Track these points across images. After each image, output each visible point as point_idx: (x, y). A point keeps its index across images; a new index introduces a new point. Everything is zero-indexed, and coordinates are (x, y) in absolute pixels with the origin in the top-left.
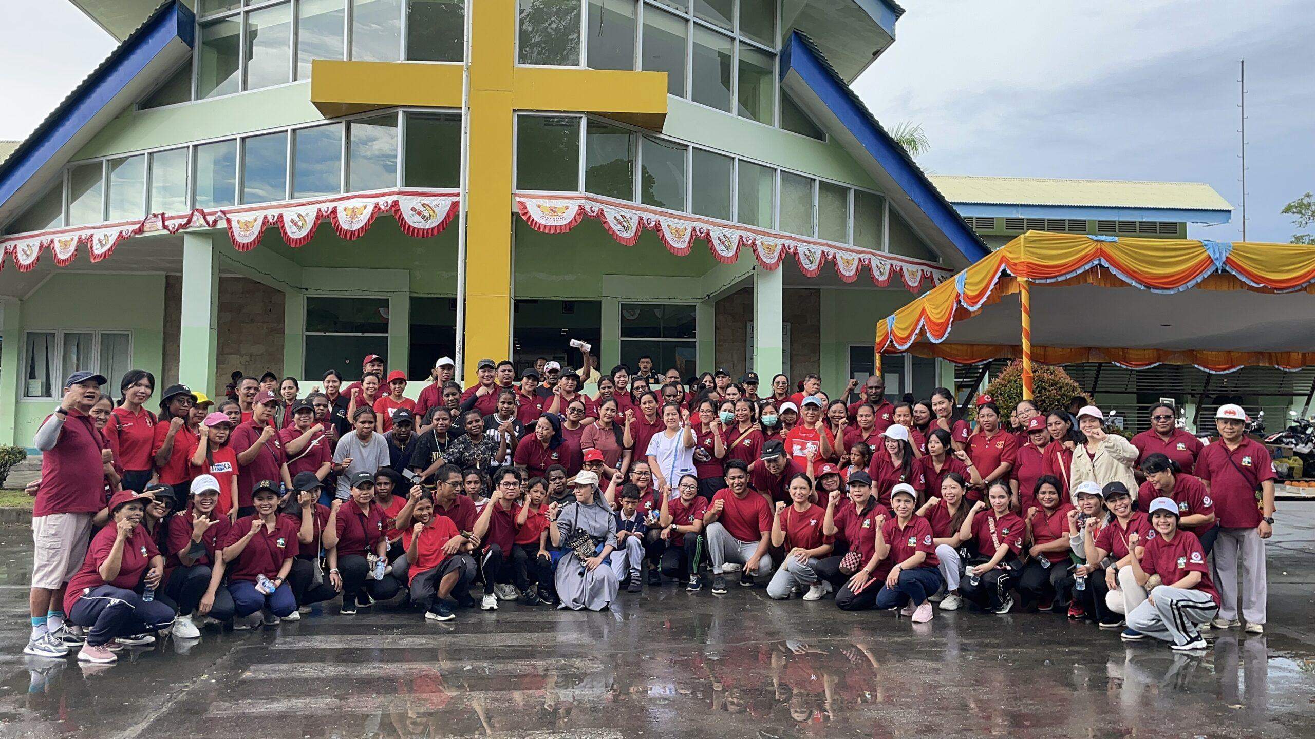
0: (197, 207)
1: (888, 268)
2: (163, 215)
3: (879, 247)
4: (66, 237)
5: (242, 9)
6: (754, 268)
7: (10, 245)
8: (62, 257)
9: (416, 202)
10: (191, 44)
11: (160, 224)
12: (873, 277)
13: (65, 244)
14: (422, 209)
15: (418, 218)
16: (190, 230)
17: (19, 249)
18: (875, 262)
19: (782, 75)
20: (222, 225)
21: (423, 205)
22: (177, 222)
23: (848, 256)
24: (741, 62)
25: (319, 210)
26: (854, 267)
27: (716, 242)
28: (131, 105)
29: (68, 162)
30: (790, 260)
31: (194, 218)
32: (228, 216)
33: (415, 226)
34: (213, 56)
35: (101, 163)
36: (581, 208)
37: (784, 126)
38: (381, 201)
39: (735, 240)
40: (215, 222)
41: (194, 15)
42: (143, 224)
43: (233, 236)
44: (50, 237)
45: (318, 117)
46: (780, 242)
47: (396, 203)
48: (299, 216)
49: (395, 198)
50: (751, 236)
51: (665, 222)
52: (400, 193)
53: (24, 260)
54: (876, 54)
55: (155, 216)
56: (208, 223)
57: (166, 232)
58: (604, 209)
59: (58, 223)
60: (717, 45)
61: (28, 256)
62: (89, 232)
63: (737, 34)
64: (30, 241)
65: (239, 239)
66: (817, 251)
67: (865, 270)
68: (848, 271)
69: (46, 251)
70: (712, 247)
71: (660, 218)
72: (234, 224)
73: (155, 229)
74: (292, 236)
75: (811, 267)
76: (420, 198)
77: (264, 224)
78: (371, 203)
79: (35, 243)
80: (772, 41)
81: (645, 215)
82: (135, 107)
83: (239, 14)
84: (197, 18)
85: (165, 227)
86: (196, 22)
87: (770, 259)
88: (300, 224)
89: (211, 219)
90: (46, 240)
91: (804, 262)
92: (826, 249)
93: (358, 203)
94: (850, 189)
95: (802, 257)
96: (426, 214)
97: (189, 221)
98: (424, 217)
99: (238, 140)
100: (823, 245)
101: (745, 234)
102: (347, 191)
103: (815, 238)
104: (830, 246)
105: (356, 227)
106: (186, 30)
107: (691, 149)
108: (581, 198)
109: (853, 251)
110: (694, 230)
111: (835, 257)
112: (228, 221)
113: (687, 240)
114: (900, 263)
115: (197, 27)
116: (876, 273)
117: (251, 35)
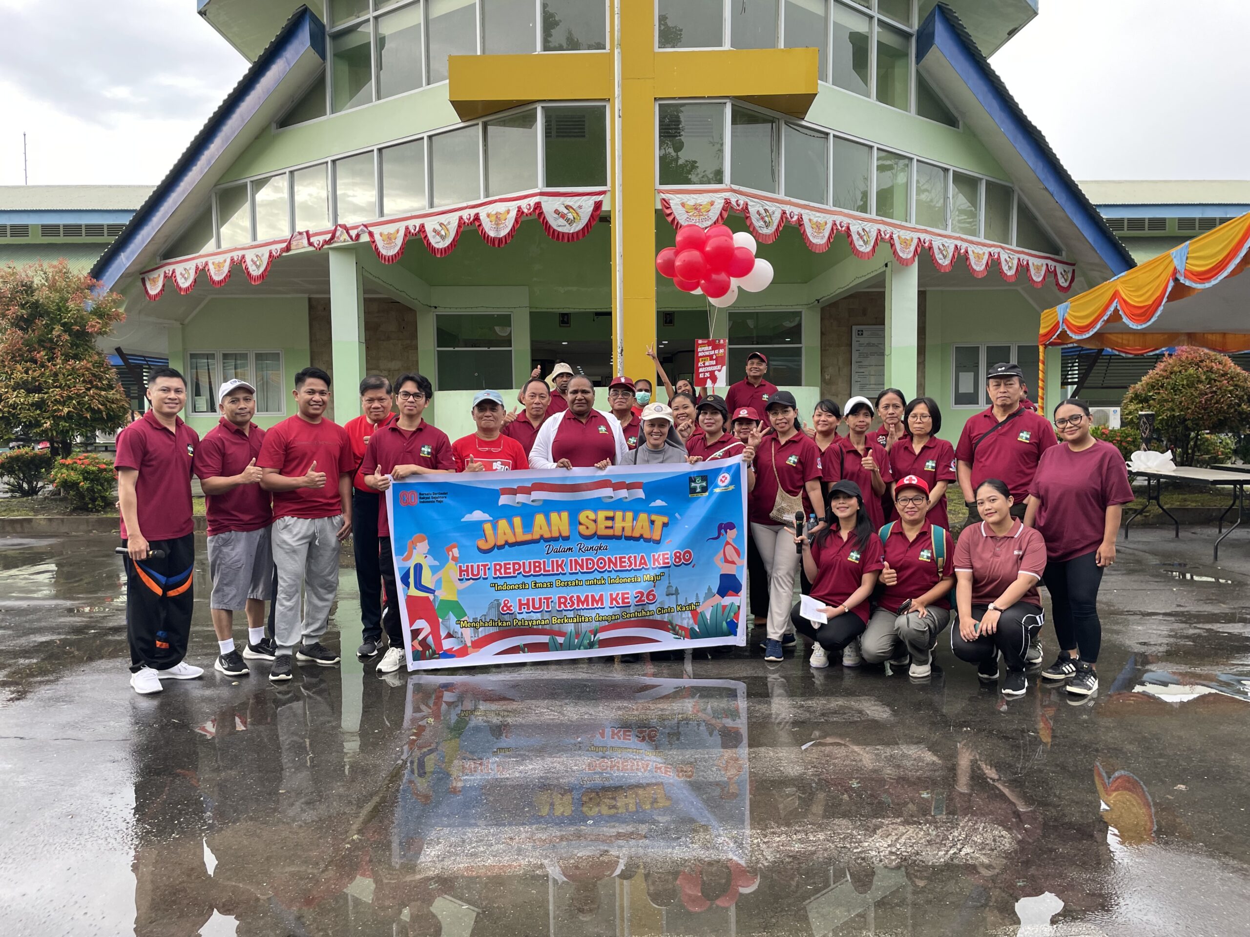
0: (340, 222)
1: (1015, 262)
2: (307, 232)
3: (1005, 239)
4: (219, 259)
5: (371, 14)
6: (886, 265)
7: (168, 269)
8: (218, 278)
9: (558, 204)
10: (323, 56)
11: (305, 241)
12: (1001, 272)
13: (219, 266)
14: (565, 211)
15: (562, 221)
16: (334, 245)
17: (178, 273)
18: (1004, 256)
19: (920, 56)
20: (365, 238)
22: (321, 238)
23: (979, 250)
24: (879, 43)
25: (461, 218)
26: (984, 262)
27: (855, 237)
28: (269, 125)
29: (215, 186)
30: (925, 254)
31: (338, 234)
32: (371, 229)
33: (560, 229)
34: (344, 68)
35: (245, 185)
36: (727, 202)
37: (921, 112)
38: (523, 204)
39: (874, 234)
40: (358, 236)
41: (323, 26)
42: (290, 243)
43: (377, 249)
44: (204, 260)
45: (453, 119)
46: (915, 235)
47: (538, 206)
48: (441, 224)
49: (537, 199)
50: (889, 229)
51: (807, 215)
52: (542, 194)
53: (184, 284)
54: (1012, 33)
55: (300, 233)
56: (351, 237)
57: (311, 249)
58: (750, 203)
59: (210, 246)
60: (860, 26)
61: (186, 279)
62: (240, 253)
63: (875, 13)
64: (187, 265)
65: (384, 252)
66: (951, 244)
67: (994, 264)
68: (979, 266)
69: (202, 273)
70: (852, 242)
71: (803, 211)
72: (377, 237)
73: (301, 247)
74: (436, 246)
75: (944, 261)
76: (562, 199)
77: (405, 235)
78: (513, 206)
79: (191, 266)
80: (907, 20)
81: (788, 209)
82: (274, 125)
83: (368, 20)
84: (327, 29)
85: (311, 244)
86: (326, 34)
87: (906, 254)
88: (443, 233)
89: (353, 233)
90: (200, 262)
91: (938, 256)
92: (959, 243)
93: (500, 207)
94: (981, 179)
95: (936, 251)
97: (333, 238)
98: (568, 220)
99: (375, 152)
100: (955, 238)
101: (883, 228)
102: (487, 196)
103: (949, 232)
104: (962, 240)
105: (503, 233)
106: (318, 40)
107: (831, 136)
108: (726, 190)
109: (984, 245)
110: (834, 224)
111: (967, 252)
112: (371, 234)
113: (827, 236)
114: (1026, 257)
115: (328, 39)
116: (1005, 268)
117: (381, 42)
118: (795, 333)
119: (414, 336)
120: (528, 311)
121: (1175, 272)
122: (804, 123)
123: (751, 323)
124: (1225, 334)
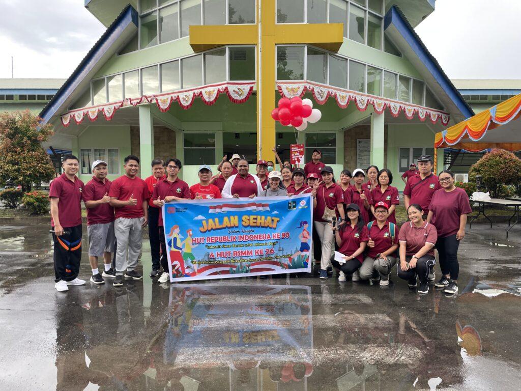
0: (144, 94)
1: (425, 113)
2: (130, 99)
3: (421, 103)
4: (93, 110)
5: (157, 8)
6: (371, 114)
7: (72, 114)
8: (92, 117)
9: (235, 87)
10: (137, 25)
11: (129, 103)
12: (419, 117)
13: (93, 113)
14: (238, 91)
15: (236, 95)
16: (141, 104)
17: (76, 116)
18: (420, 111)
19: (386, 27)
20: (154, 101)
21: (238, 89)
22: (136, 101)
23: (410, 108)
24: (369, 22)
25: (194, 93)
26: (412, 113)
27: (358, 102)
28: (114, 54)
29: (92, 79)
30: (387, 110)
31: (143, 99)
32: (157, 97)
33: (235, 98)
34: (146, 30)
35: (104, 79)
36: (305, 87)
37: (386, 50)
38: (220, 87)
39: (366, 101)
40: (151, 100)
41: (137, 13)
42: (123, 103)
43: (159, 106)
44: (87, 110)
45: (191, 52)
46: (383, 102)
47: (226, 88)
48: (186, 96)
49: (226, 86)
50: (372, 99)
51: (338, 93)
52: (228, 83)
53: (78, 120)
54: (424, 18)
55: (127, 99)
56: (148, 101)
57: (132, 106)
58: (315, 88)
59: (89, 104)
60: (361, 14)
61: (79, 118)
62: (102, 107)
63: (367, 9)
64: (80, 112)
65: (162, 107)
66: (398, 106)
67: (416, 114)
68: (410, 115)
69: (86, 115)
70: (357, 104)
71: (337, 91)
72: (159, 101)
73: (127, 105)
74: (184, 105)
75: (395, 112)
76: (236, 86)
77: (171, 100)
78: (216, 88)
79: (81, 113)
80: (380, 12)
81: (331, 90)
82: (116, 54)
83: (156, 11)
84: (139, 14)
85: (131, 104)
86: (139, 16)
87: (380, 110)
88: (187, 99)
89: (149, 99)
90: (85, 111)
91: (393, 111)
92: (401, 105)
93: (211, 89)
94: (411, 78)
95: (392, 108)
96: (240, 93)
97: (141, 101)
98: (239, 94)
99: (159, 65)
100: (400, 103)
101: (370, 98)
102: (205, 84)
103: (397, 100)
104: (403, 104)
105: (212, 100)
106: (135, 19)
107: (349, 60)
108: (305, 82)
109: (412, 106)
110: (350, 97)
111: (405, 109)
112: (157, 100)
113: (346, 102)
114: (429, 111)
115: (139, 19)
116: (420, 115)
117: (161, 19)
118: (333, 142)
119: (174, 142)
120: (222, 132)
121: (491, 117)
122: (337, 55)
123: (315, 138)
124: (511, 144)
